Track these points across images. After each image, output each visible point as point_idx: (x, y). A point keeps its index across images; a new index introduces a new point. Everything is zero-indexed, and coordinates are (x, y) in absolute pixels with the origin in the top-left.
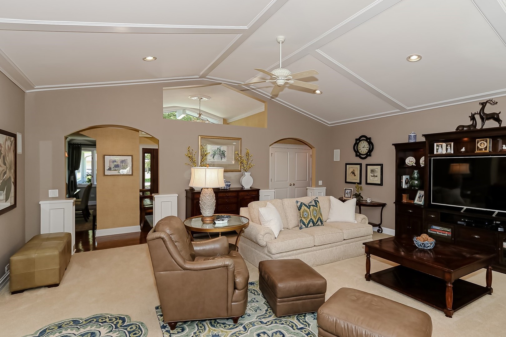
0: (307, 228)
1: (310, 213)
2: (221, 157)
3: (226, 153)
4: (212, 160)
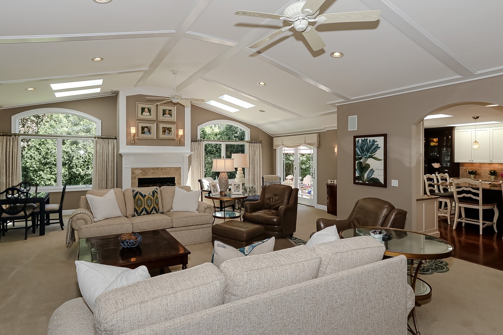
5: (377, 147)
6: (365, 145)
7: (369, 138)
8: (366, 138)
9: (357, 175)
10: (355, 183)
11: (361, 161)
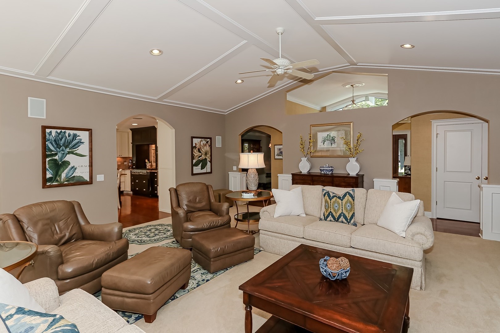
0: (336, 222)
1: (342, 207)
2: (331, 143)
3: (336, 138)
4: (323, 146)
5: (80, 142)
6: (62, 138)
7: (68, 132)
8: (63, 131)
9: (49, 175)
10: (44, 187)
11: (56, 157)
